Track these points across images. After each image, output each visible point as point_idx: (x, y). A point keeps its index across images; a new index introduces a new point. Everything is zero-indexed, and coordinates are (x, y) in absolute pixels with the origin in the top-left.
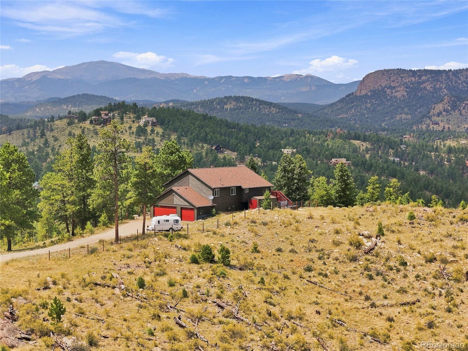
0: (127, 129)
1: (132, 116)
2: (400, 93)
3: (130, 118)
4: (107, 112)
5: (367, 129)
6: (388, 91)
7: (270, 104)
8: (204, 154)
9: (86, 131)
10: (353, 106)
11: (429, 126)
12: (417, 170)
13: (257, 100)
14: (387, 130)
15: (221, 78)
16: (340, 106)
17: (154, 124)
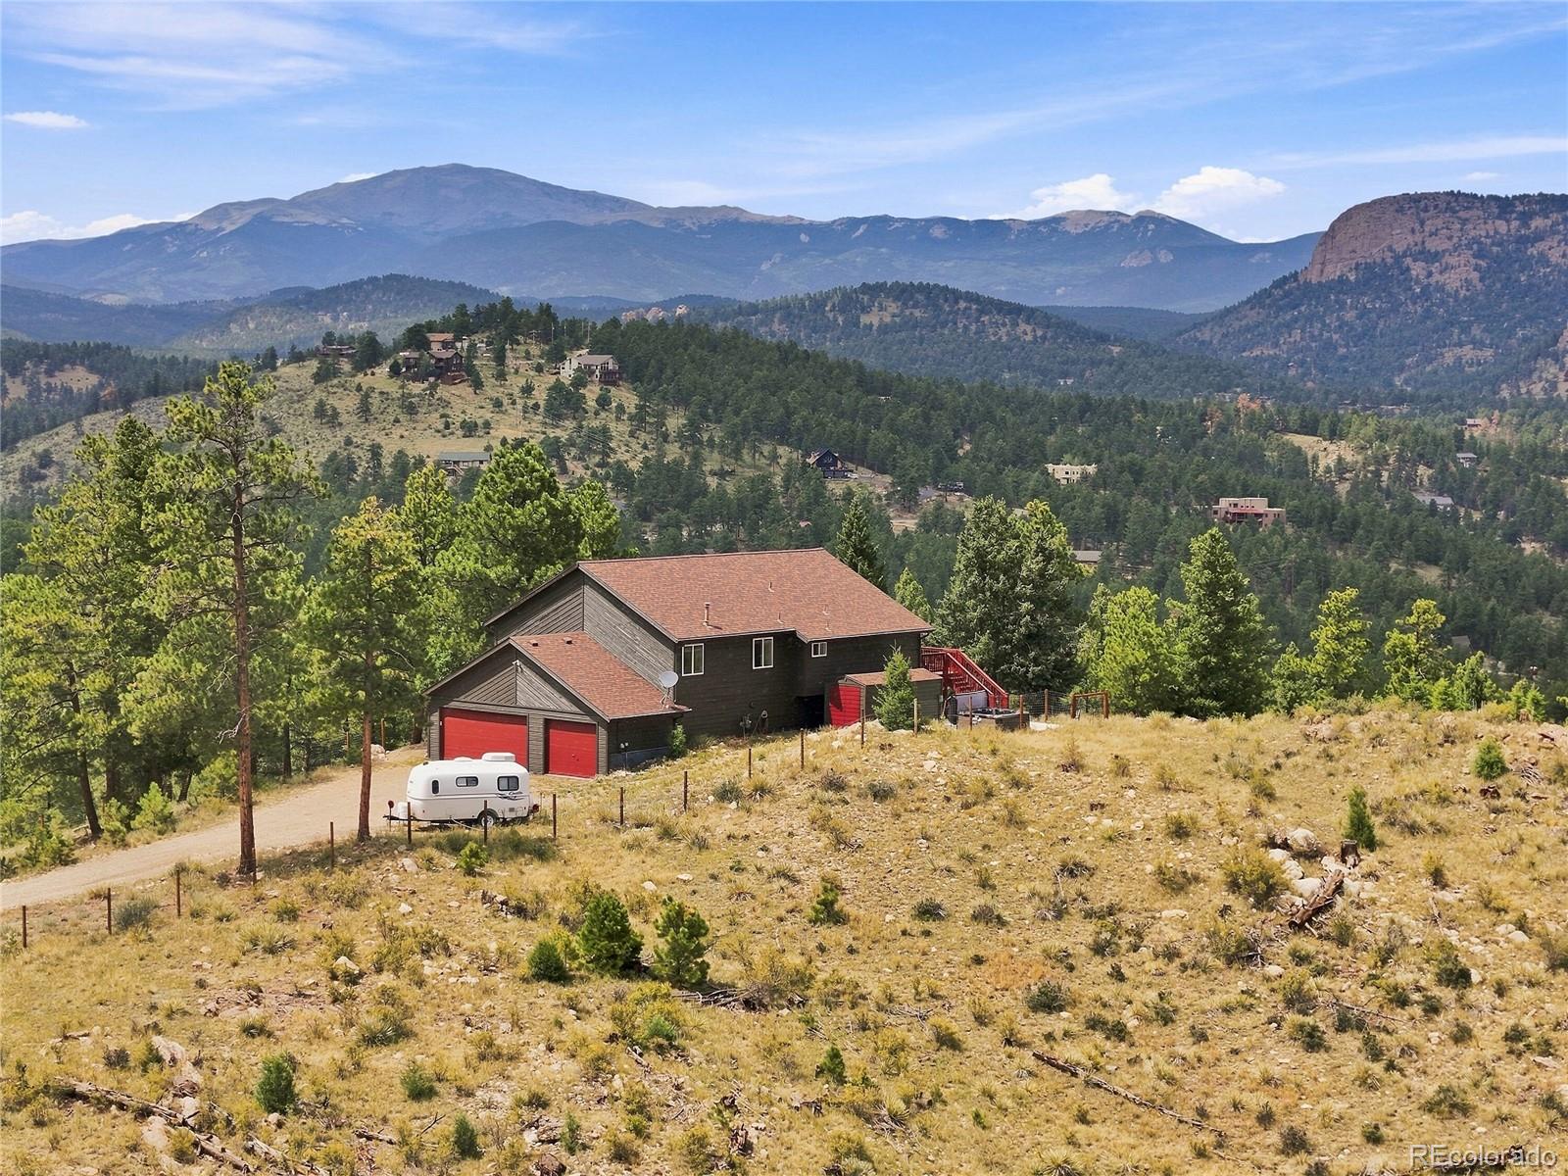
0: (516, 392)
1: (535, 350)
2: (1458, 275)
3: (528, 356)
4: (449, 336)
5: (1341, 397)
6: (1417, 269)
7: (1015, 311)
8: (778, 480)
9: (375, 400)
10: (1295, 320)
11: (1554, 386)
12: (1513, 537)
13: (971, 298)
14: (1412, 399)
15: (854, 223)
16: (1253, 316)
17: (609, 378)
